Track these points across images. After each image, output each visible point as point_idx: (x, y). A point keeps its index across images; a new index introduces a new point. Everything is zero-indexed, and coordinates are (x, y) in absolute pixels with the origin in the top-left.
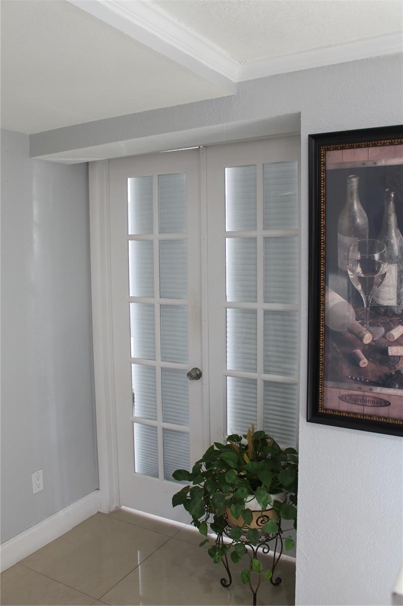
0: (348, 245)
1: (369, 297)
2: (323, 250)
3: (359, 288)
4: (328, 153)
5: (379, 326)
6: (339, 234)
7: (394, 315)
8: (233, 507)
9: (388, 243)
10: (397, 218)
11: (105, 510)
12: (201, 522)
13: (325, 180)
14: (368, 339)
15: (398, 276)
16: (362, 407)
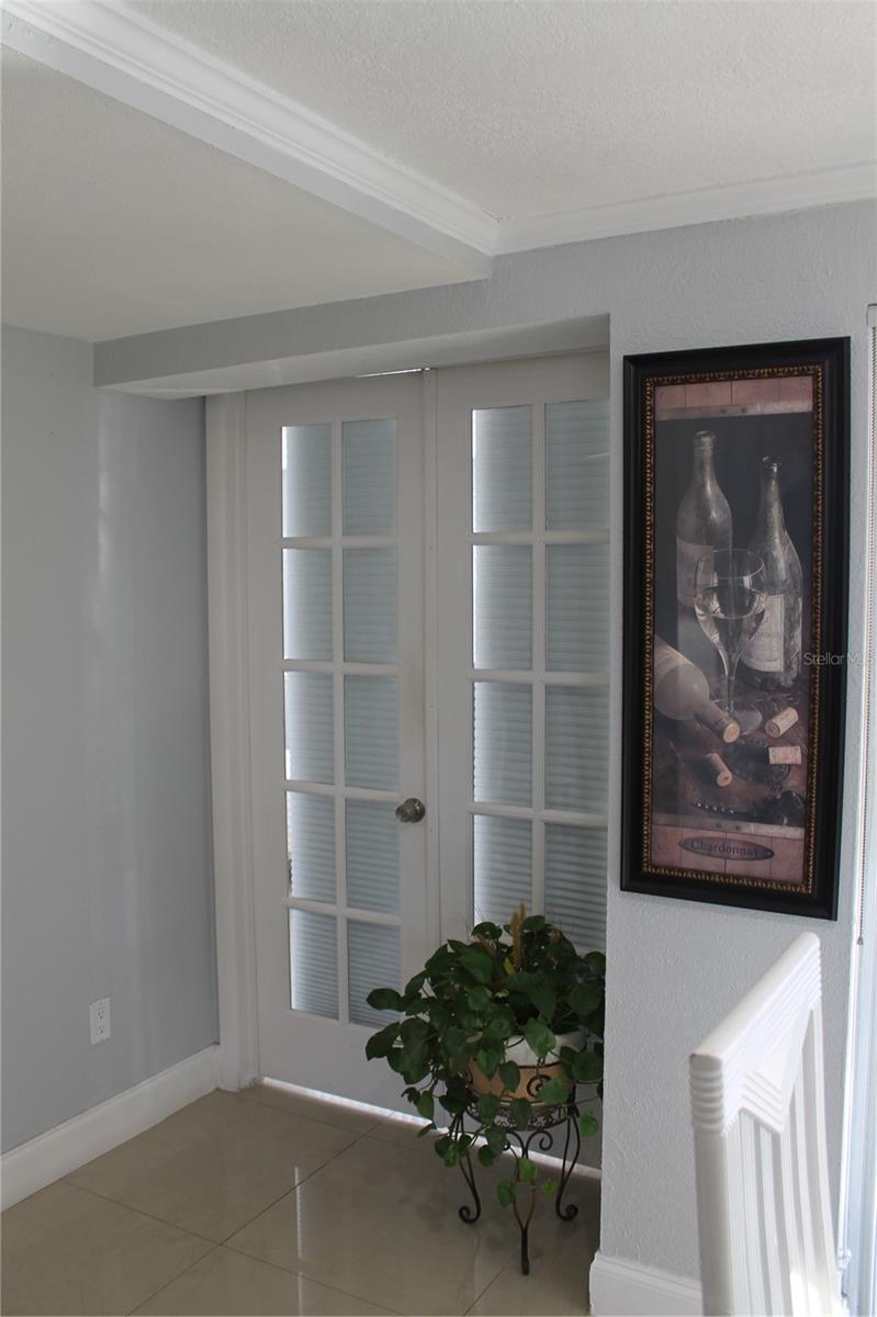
0: (696, 560)
1: (734, 656)
2: (650, 568)
3: (715, 638)
4: (660, 390)
5: (752, 709)
6: (678, 541)
7: (780, 688)
8: (481, 1055)
9: (767, 557)
10: (784, 511)
11: (230, 1084)
12: (421, 1092)
13: (653, 440)
14: (732, 733)
15: (785, 618)
16: (723, 861)
